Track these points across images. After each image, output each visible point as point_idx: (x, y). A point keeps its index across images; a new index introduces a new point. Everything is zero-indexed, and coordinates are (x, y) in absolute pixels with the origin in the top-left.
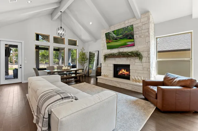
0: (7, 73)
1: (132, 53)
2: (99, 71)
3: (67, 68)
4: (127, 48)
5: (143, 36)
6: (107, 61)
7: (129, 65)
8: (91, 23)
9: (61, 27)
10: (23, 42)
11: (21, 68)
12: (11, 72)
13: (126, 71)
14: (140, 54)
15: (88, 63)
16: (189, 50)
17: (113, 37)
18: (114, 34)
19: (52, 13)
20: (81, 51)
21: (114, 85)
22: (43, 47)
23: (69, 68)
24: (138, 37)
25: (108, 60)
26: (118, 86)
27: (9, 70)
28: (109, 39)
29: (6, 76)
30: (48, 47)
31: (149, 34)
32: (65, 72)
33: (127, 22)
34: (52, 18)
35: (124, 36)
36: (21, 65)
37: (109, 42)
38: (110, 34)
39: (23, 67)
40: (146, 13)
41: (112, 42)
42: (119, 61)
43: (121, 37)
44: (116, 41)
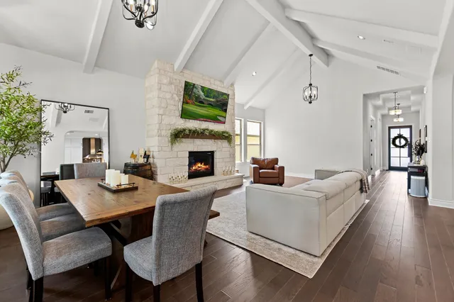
13: (204, 165)
17: (199, 96)
18: (203, 91)
28: (190, 96)
35: (218, 101)
37: (187, 103)
38: (195, 89)
41: (193, 104)
42: (202, 145)
43: (211, 101)
44: (199, 106)
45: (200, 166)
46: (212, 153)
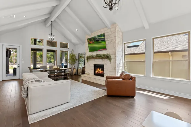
0: (8, 72)
1: (104, 55)
2: (84, 70)
3: (57, 68)
4: (102, 51)
5: (112, 42)
6: (89, 62)
7: (104, 65)
8: (77, 30)
9: (52, 34)
10: (21, 46)
11: (19, 67)
12: (11, 71)
14: (109, 57)
15: (77, 63)
16: (144, 53)
19: (45, 21)
20: (71, 53)
21: (92, 82)
23: (59, 67)
24: (109, 43)
26: (95, 82)
27: (10, 70)
29: (7, 74)
31: (116, 41)
32: (56, 71)
33: (102, 30)
34: (45, 25)
36: (19, 65)
37: (91, 44)
39: (20, 66)
40: (114, 24)
42: (98, 62)
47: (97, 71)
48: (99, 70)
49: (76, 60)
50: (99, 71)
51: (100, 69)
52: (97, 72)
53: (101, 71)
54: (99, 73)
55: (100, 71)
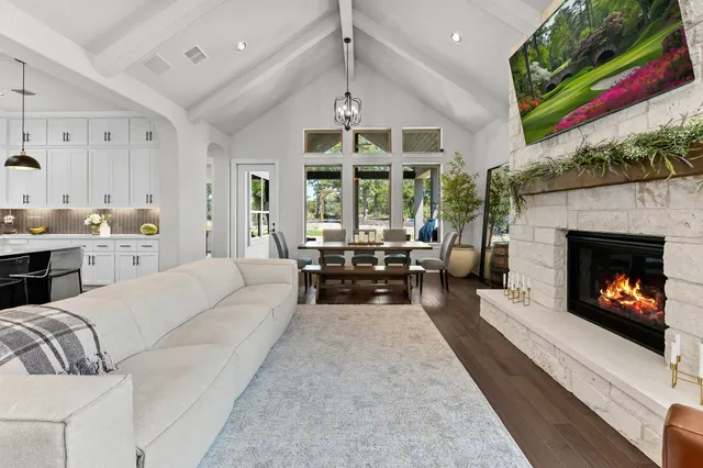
3: (373, 240)
8: (456, 38)
9: (348, 94)
17: (542, 81)
18: (545, 66)
21: (538, 363)
22: (323, 169)
25: (535, 205)
28: (531, 94)
30: (339, 168)
35: (576, 58)
36: (274, 224)
37: (534, 107)
38: (532, 76)
41: (542, 101)
43: (566, 69)
44: (550, 97)
45: (624, 292)
46: (660, 241)
47: (609, 294)
48: (626, 287)
49: (477, 203)
50: (625, 296)
51: (632, 285)
52: (612, 300)
53: (639, 297)
54: (625, 308)
55: (632, 298)
